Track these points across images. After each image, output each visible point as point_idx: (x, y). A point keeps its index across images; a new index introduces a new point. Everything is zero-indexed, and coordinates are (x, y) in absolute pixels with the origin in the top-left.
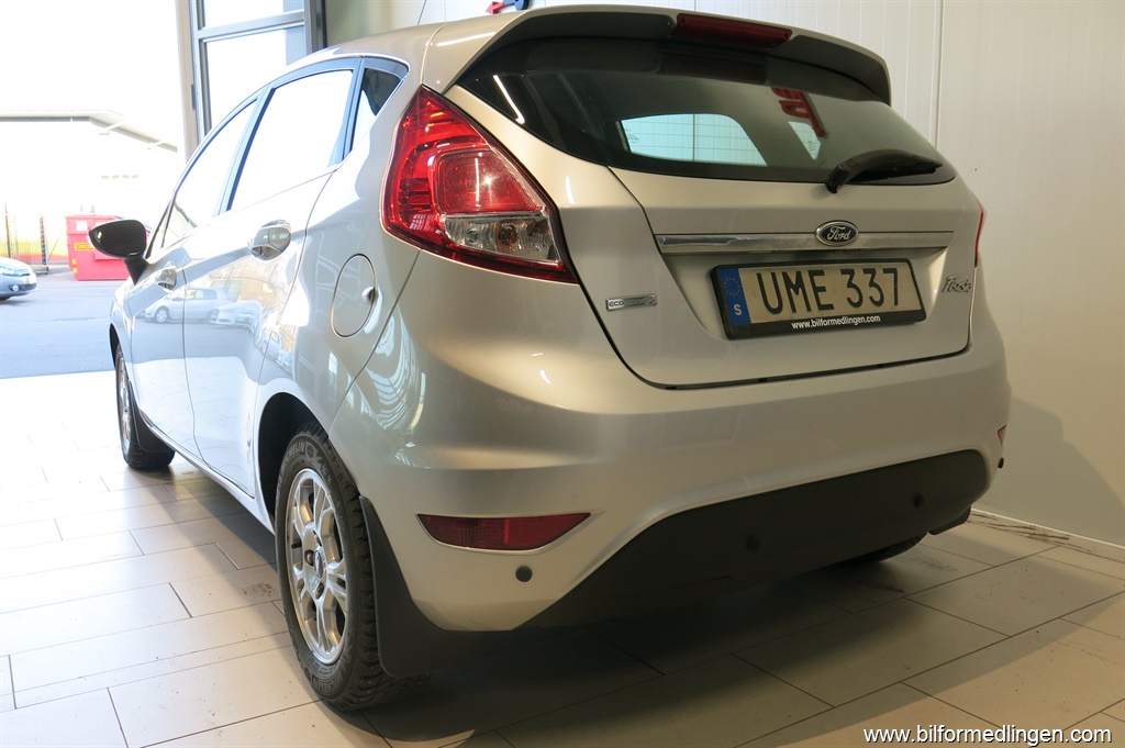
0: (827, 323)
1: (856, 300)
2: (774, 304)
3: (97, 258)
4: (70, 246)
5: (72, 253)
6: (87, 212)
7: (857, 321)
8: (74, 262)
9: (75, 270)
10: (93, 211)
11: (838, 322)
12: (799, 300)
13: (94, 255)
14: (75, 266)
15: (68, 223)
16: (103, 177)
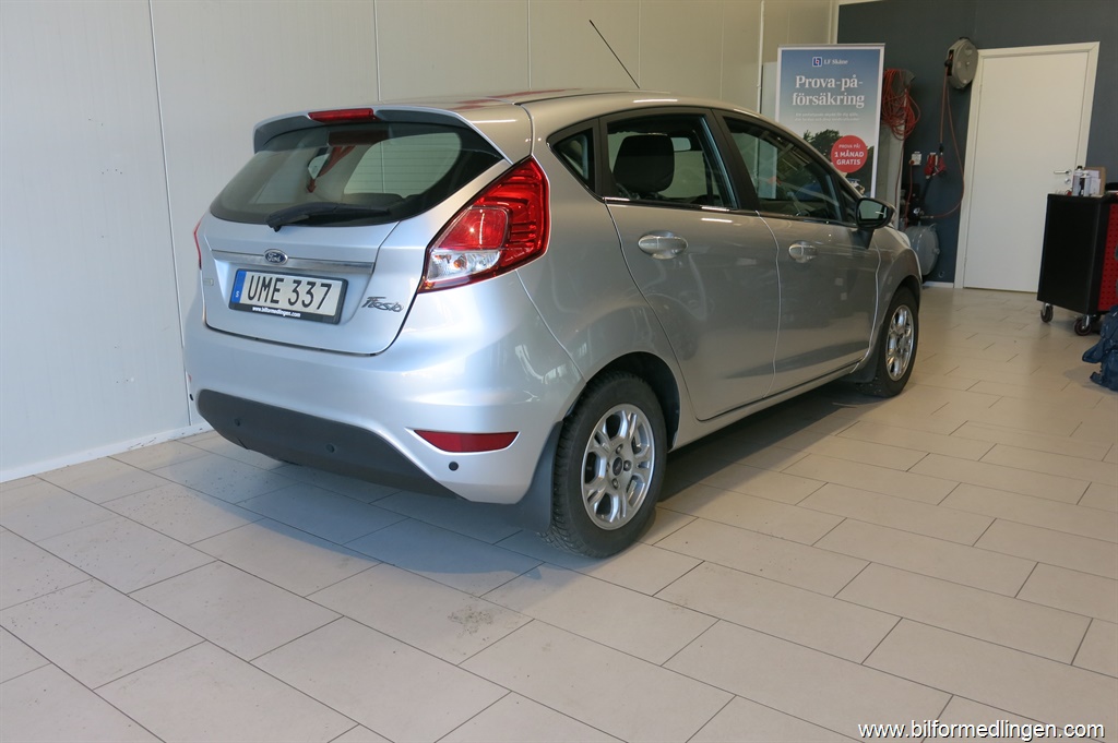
0: (269, 311)
1: (293, 301)
2: (252, 295)
7: (285, 313)
11: (274, 311)
12: (264, 294)
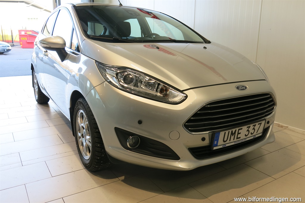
3: (27, 42)
4: (20, 38)
5: (21, 41)
6: (24, 29)
8: (21, 43)
9: (22, 45)
10: (26, 28)
13: (26, 41)
14: (21, 44)
15: (19, 32)
16: (28, 19)
